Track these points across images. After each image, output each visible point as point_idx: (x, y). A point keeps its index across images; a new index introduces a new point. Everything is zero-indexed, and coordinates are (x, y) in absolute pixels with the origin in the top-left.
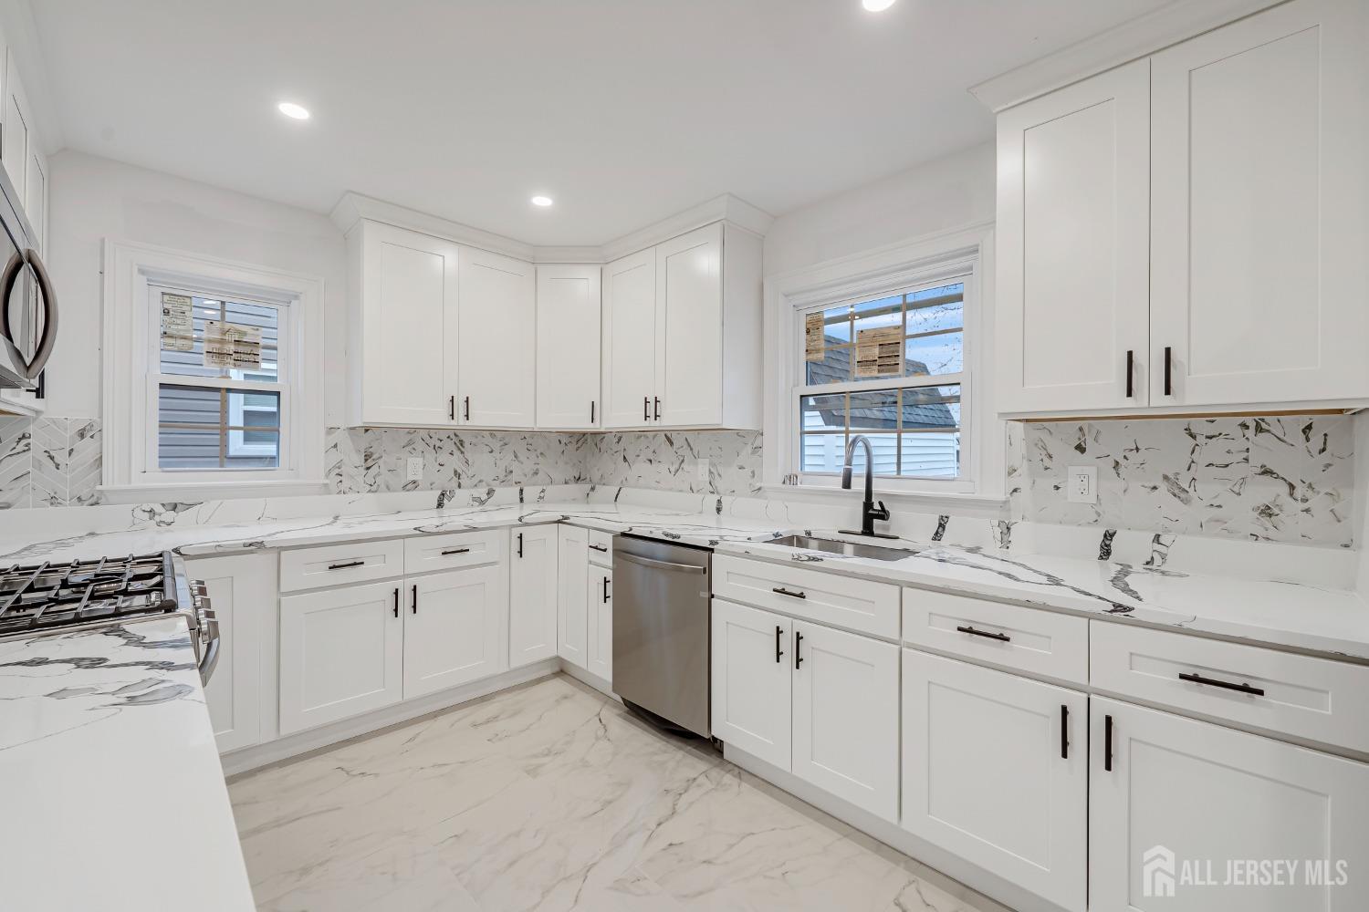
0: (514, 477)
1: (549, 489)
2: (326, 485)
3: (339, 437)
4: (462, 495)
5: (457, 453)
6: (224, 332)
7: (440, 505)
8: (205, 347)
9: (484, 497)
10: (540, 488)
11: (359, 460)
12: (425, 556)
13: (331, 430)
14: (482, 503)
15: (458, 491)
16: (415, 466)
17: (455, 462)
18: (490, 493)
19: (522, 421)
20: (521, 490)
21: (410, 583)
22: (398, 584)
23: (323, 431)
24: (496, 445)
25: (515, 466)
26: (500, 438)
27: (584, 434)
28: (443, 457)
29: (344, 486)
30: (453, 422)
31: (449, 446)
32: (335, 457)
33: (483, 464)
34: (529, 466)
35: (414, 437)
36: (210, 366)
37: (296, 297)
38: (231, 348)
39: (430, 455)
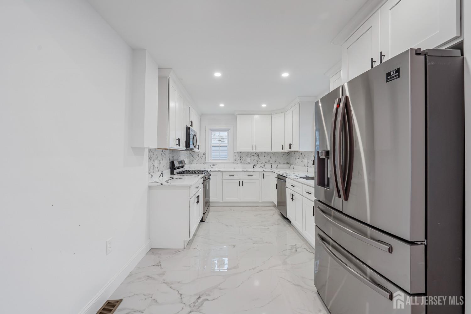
0: (270, 162)
1: (279, 165)
2: (234, 163)
3: (236, 154)
4: (258, 166)
5: (257, 157)
6: (220, 137)
7: (254, 167)
8: (217, 140)
9: (263, 166)
10: (276, 165)
11: (239, 158)
12: (244, 176)
13: (234, 153)
14: (263, 167)
15: (257, 165)
16: (249, 160)
17: (257, 159)
18: (264, 165)
19: (268, 149)
20: (272, 165)
21: (242, 180)
22: (240, 180)
23: (233, 153)
24: (266, 155)
25: (270, 160)
26: (267, 154)
27: (289, 152)
28: (255, 157)
29: (236, 163)
30: (253, 151)
31: (256, 155)
32: (235, 158)
33: (263, 159)
34: (274, 159)
35: (248, 154)
36: (218, 142)
37: (229, 129)
38: (221, 139)
39: (252, 157)
